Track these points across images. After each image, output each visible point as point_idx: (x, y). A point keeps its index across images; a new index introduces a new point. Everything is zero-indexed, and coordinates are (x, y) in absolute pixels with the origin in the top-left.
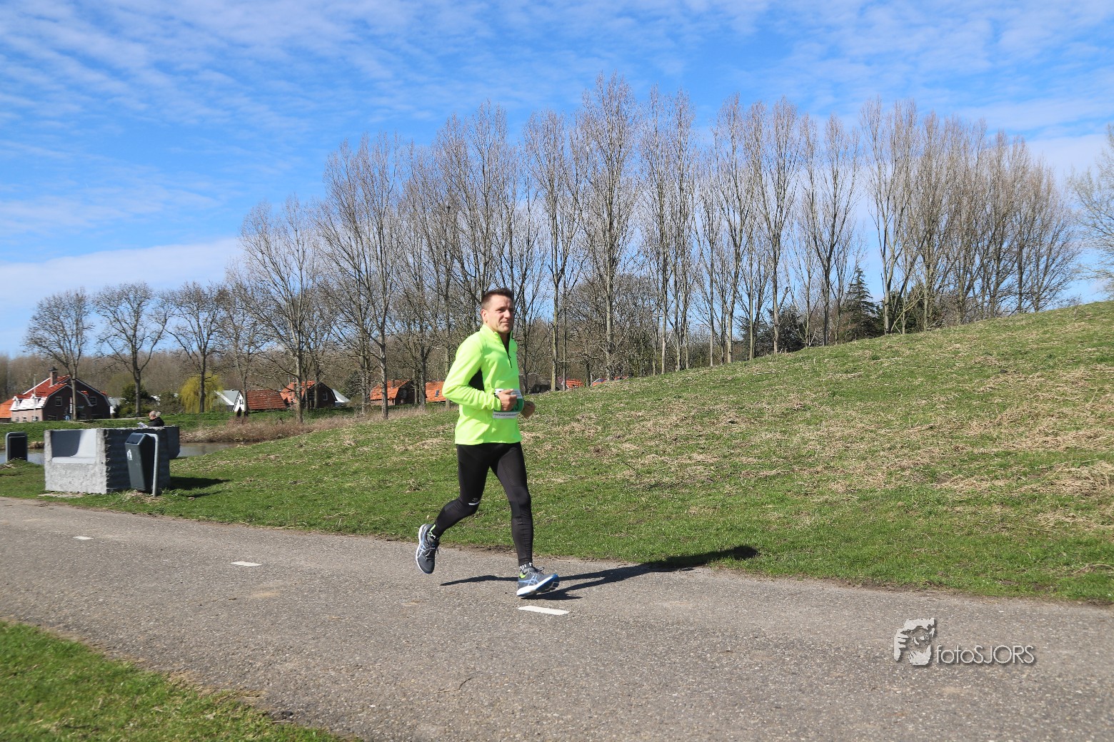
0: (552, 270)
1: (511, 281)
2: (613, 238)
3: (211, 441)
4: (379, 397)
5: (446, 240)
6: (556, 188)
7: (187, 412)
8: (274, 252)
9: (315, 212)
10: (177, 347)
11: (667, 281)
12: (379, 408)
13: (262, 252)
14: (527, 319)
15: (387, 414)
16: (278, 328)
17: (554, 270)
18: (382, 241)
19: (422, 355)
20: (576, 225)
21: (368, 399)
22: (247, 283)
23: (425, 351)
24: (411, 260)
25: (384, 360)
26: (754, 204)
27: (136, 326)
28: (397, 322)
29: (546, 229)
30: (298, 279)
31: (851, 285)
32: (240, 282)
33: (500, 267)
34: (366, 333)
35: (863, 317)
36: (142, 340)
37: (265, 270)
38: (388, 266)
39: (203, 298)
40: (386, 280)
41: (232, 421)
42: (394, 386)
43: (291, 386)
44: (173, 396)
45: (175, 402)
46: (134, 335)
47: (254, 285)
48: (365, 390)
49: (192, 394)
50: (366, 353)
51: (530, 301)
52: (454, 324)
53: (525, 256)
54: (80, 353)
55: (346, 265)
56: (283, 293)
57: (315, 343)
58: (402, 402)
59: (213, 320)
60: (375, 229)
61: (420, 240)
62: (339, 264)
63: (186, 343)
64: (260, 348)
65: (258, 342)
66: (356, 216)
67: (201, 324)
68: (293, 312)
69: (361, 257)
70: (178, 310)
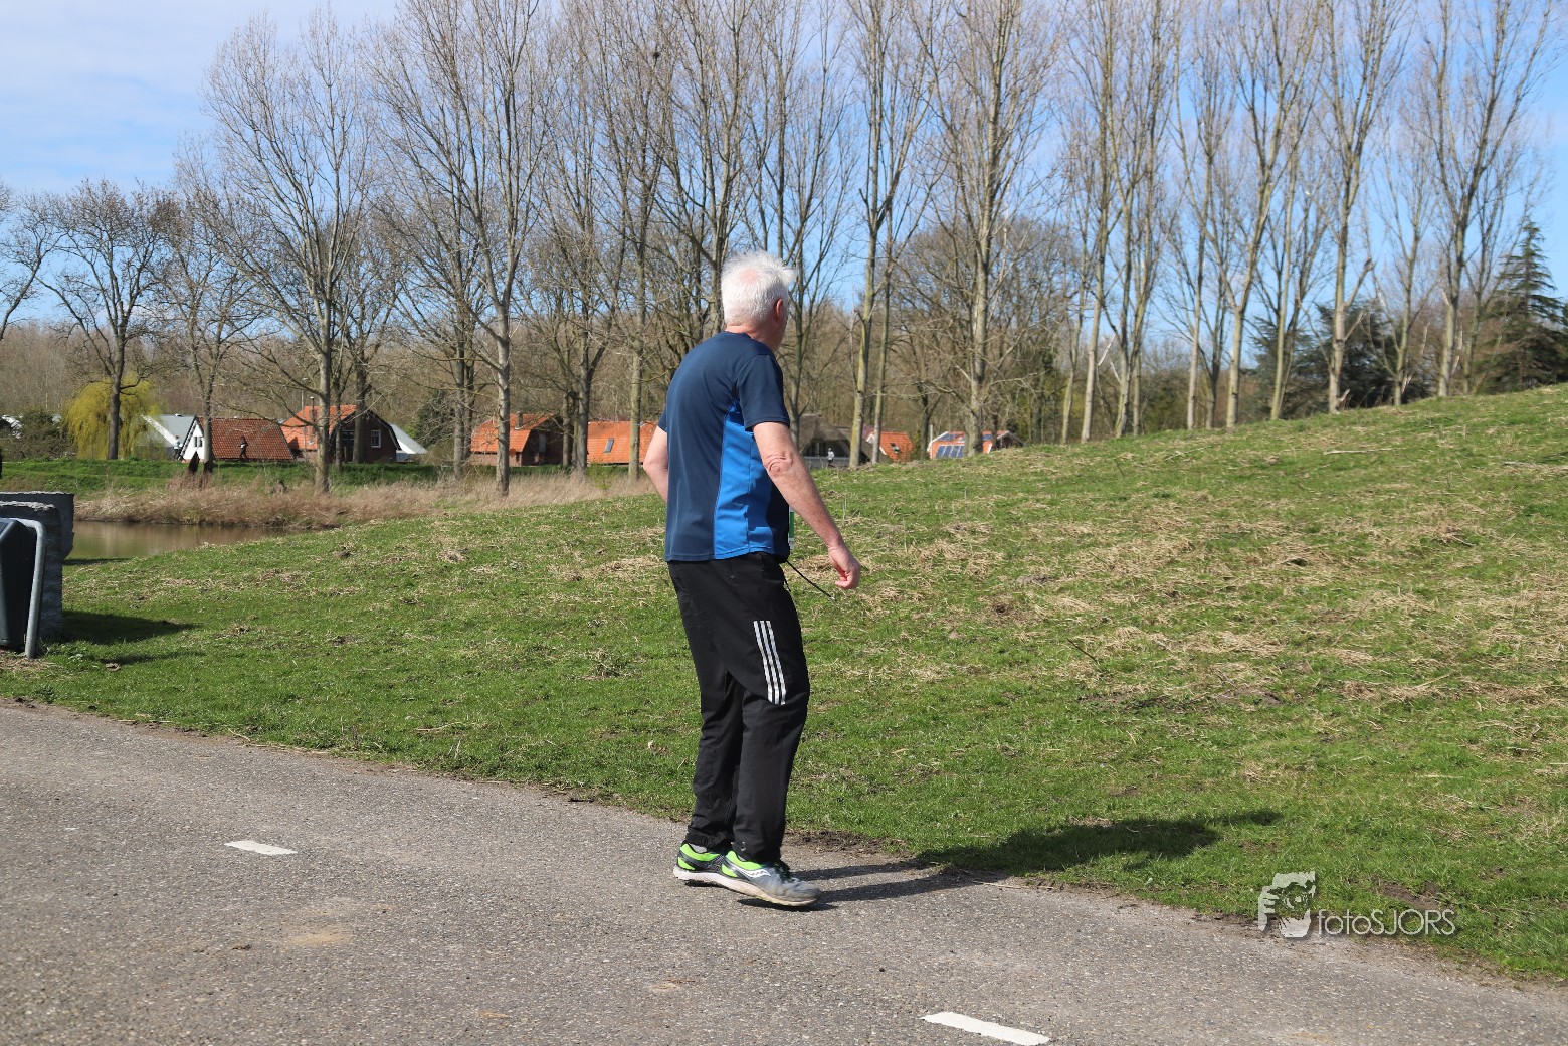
0: (866, 201)
1: (776, 220)
2: (1001, 137)
3: (130, 521)
4: (490, 449)
5: (647, 124)
6: (885, 24)
7: (80, 455)
8: (281, 128)
9: (371, 47)
10: (62, 315)
11: (1108, 233)
12: (491, 470)
13: (254, 126)
14: (806, 300)
15: (507, 485)
16: (284, 292)
17: (871, 201)
18: (511, 118)
19: (585, 363)
20: (922, 105)
21: (467, 453)
22: (220, 192)
23: (591, 359)
24: (570, 165)
25: (506, 372)
26: (1311, 76)
28: (533, 292)
29: (857, 116)
30: (330, 191)
31: (1510, 258)
32: (203, 188)
34: (468, 313)
35: (1529, 330)
37: (259, 165)
38: (521, 175)
39: (123, 215)
40: (518, 202)
41: (177, 480)
42: (521, 425)
43: (305, 413)
44: (50, 420)
45: (54, 433)
47: (232, 195)
48: (463, 431)
49: (92, 419)
50: (467, 355)
51: (814, 264)
52: (654, 302)
55: (432, 165)
56: (297, 217)
57: (360, 325)
58: (536, 459)
59: (143, 266)
60: (498, 94)
61: (590, 120)
62: (417, 164)
63: (84, 309)
64: (244, 330)
65: (238, 318)
66: (458, 63)
67: (117, 272)
68: (317, 259)
69: (466, 150)
70: (66, 237)
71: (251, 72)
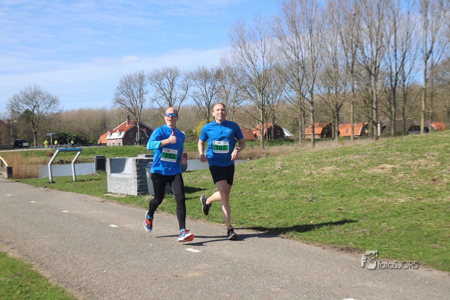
4: (309, 134)
8: (248, 47)
9: (272, 22)
10: (194, 103)
12: (309, 140)
13: (240, 47)
14: (406, 83)
15: (314, 144)
17: (424, 52)
18: (312, 38)
19: (336, 108)
21: (303, 135)
22: (232, 66)
23: (339, 106)
24: (330, 49)
25: (312, 112)
27: (171, 92)
28: (321, 87)
29: (420, 26)
30: (262, 63)
32: (228, 66)
33: (387, 51)
34: (302, 95)
36: (175, 100)
37: (242, 58)
38: (315, 54)
39: (208, 75)
42: (320, 126)
43: (257, 127)
44: (192, 132)
45: (192, 135)
46: (171, 96)
47: (236, 67)
48: (301, 129)
50: (302, 107)
51: (408, 72)
53: (405, 43)
54: (141, 108)
55: (289, 53)
56: (253, 71)
57: (272, 100)
58: (325, 136)
59: (214, 88)
60: (308, 31)
61: (336, 36)
62: (285, 53)
63: (199, 101)
64: (240, 104)
65: (239, 101)
66: (296, 23)
67: (207, 90)
68: (259, 82)
69: (299, 48)
70: (194, 82)
71: (239, 32)
